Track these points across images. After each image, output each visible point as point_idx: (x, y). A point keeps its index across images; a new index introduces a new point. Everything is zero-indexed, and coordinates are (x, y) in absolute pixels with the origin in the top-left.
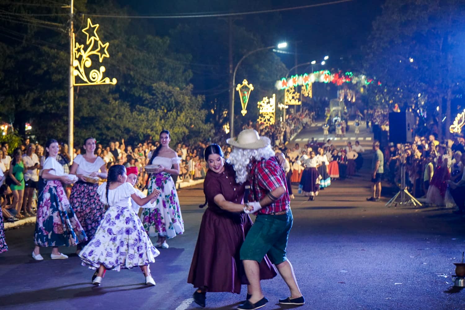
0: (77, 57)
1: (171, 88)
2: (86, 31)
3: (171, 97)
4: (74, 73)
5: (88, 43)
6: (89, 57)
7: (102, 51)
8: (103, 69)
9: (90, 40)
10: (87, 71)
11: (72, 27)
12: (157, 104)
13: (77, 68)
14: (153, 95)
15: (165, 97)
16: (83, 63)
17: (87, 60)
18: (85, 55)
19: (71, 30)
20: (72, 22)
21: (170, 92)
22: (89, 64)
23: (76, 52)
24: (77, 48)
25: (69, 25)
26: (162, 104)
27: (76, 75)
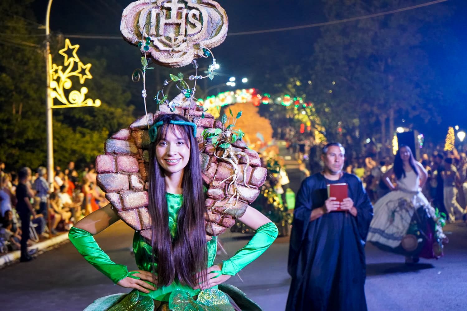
0: (55, 78)
1: (112, 109)
2: (65, 52)
3: (113, 118)
4: (51, 95)
5: (66, 64)
6: (69, 78)
7: (83, 72)
8: (84, 90)
9: (69, 62)
10: (67, 93)
11: (48, 48)
12: (99, 126)
13: (55, 89)
14: (94, 116)
15: (106, 119)
16: (61, 84)
17: (66, 81)
18: (64, 76)
19: (47, 51)
20: (48, 44)
21: (112, 113)
22: (68, 85)
23: (54, 73)
24: (54, 70)
25: (45, 46)
26: (104, 126)
27: (54, 97)
